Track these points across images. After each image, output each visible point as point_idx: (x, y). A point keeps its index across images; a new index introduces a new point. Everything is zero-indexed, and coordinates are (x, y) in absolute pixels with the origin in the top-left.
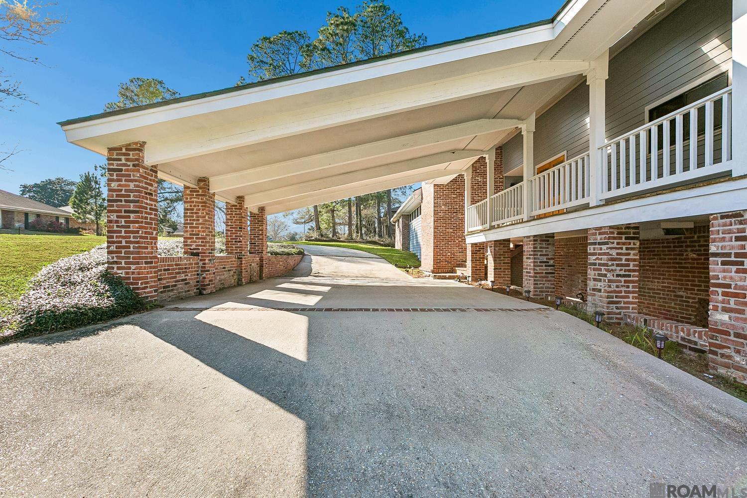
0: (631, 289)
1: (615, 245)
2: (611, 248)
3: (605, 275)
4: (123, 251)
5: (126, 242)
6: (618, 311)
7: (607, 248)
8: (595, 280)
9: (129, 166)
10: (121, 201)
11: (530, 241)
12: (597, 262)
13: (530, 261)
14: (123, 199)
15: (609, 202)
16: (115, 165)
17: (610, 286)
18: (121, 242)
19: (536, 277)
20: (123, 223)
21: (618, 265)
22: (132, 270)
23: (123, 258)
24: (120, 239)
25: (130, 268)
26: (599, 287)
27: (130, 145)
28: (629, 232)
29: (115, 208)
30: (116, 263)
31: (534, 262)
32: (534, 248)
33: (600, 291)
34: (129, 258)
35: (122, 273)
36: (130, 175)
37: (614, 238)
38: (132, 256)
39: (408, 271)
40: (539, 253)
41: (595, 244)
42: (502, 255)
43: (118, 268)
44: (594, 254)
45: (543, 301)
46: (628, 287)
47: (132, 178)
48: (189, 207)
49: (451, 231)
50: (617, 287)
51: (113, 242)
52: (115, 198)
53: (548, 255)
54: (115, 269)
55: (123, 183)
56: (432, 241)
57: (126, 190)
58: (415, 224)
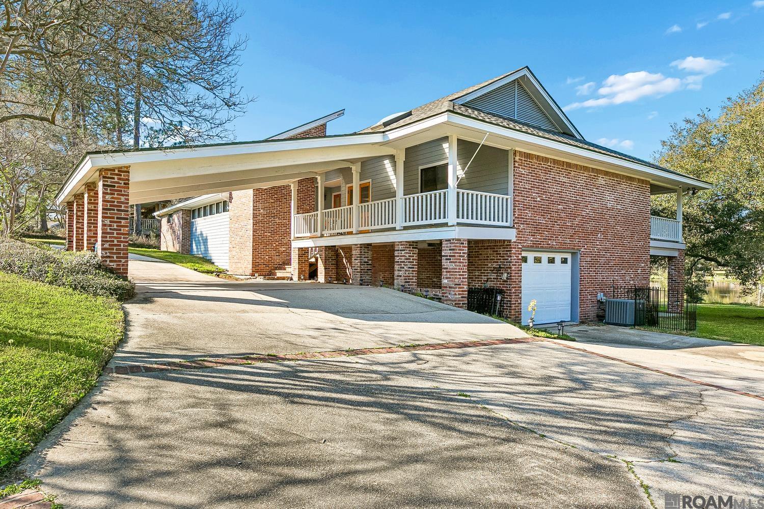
0: (414, 275)
1: (408, 252)
2: (406, 253)
3: (403, 268)
4: (115, 248)
5: (118, 241)
6: (409, 287)
7: (405, 253)
8: (398, 270)
9: (121, 184)
10: (114, 210)
11: (358, 247)
12: (400, 260)
13: (357, 261)
14: (116, 208)
15: (405, 228)
16: (109, 182)
17: (405, 274)
18: (113, 241)
19: (361, 272)
20: (115, 227)
21: (409, 262)
22: (122, 263)
23: (115, 253)
24: (113, 239)
25: (121, 261)
26: (400, 274)
27: (121, 168)
28: (413, 244)
29: (109, 215)
30: (109, 257)
31: (361, 262)
32: (361, 252)
33: (401, 276)
34: (120, 253)
35: (113, 265)
36: (121, 191)
37: (408, 248)
38: (122, 252)
39: (218, 276)
40: (363, 256)
41: (398, 250)
42: (331, 258)
43: (111, 261)
44: (398, 256)
46: (413, 274)
47: (123, 193)
48: (93, 208)
49: (269, 234)
50: (409, 274)
51: (107, 241)
52: (109, 207)
53: (368, 257)
54: (108, 262)
55: (116, 196)
56: (250, 244)
57: (118, 202)
58: (202, 224)
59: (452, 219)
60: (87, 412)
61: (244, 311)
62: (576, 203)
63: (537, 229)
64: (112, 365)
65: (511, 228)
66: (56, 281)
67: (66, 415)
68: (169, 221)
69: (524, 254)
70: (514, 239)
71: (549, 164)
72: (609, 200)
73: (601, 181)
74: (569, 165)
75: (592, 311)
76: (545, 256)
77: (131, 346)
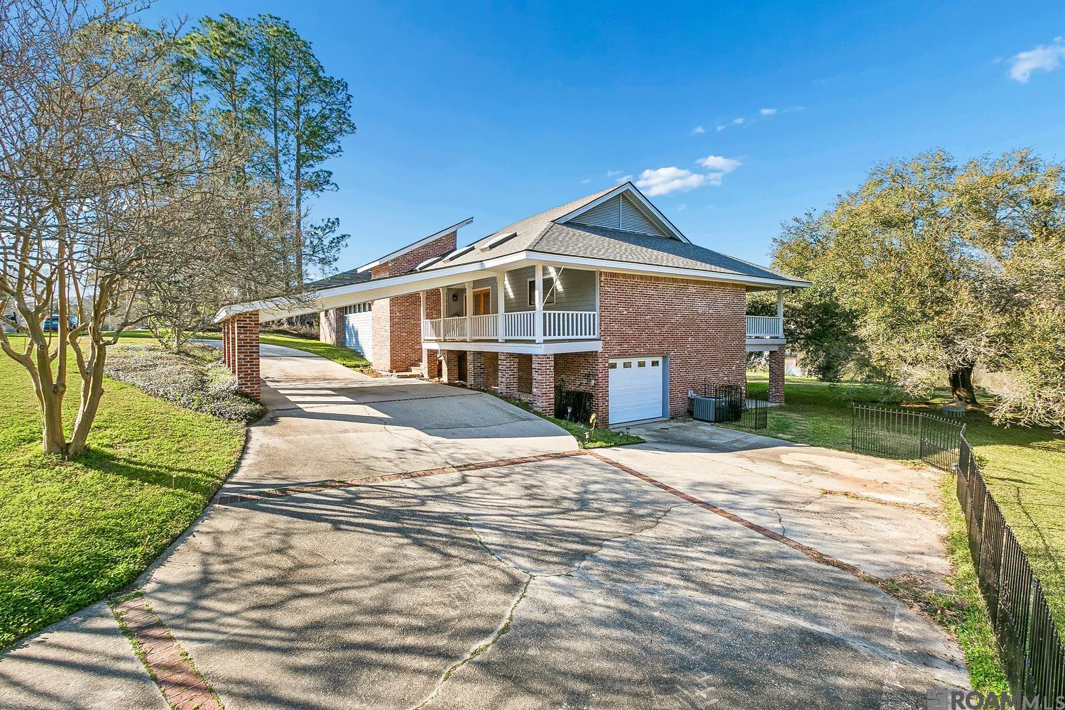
1: (509, 361)
3: (505, 375)
6: (510, 391)
7: (506, 363)
8: (501, 377)
10: (247, 346)
11: (470, 354)
12: (502, 369)
13: (471, 365)
15: (507, 341)
17: (507, 380)
19: (475, 376)
21: (510, 370)
22: (255, 388)
23: (249, 381)
26: (503, 381)
27: (252, 312)
29: (243, 351)
30: (244, 384)
31: (474, 366)
32: (473, 358)
34: (253, 381)
36: (252, 330)
37: (509, 358)
39: (362, 371)
40: (476, 362)
41: (501, 360)
42: (453, 360)
43: (246, 387)
44: (501, 365)
45: (479, 390)
50: (510, 380)
55: (248, 335)
56: (388, 343)
57: (250, 340)
58: (353, 319)
59: (539, 337)
60: (188, 539)
61: (346, 431)
62: (663, 312)
63: (624, 338)
64: (218, 497)
65: (598, 340)
66: (201, 408)
67: (174, 541)
68: (326, 315)
69: (611, 361)
70: (600, 350)
71: (636, 280)
72: (701, 306)
73: (692, 289)
74: (657, 279)
75: (682, 407)
76: (635, 361)
77: (239, 476)
